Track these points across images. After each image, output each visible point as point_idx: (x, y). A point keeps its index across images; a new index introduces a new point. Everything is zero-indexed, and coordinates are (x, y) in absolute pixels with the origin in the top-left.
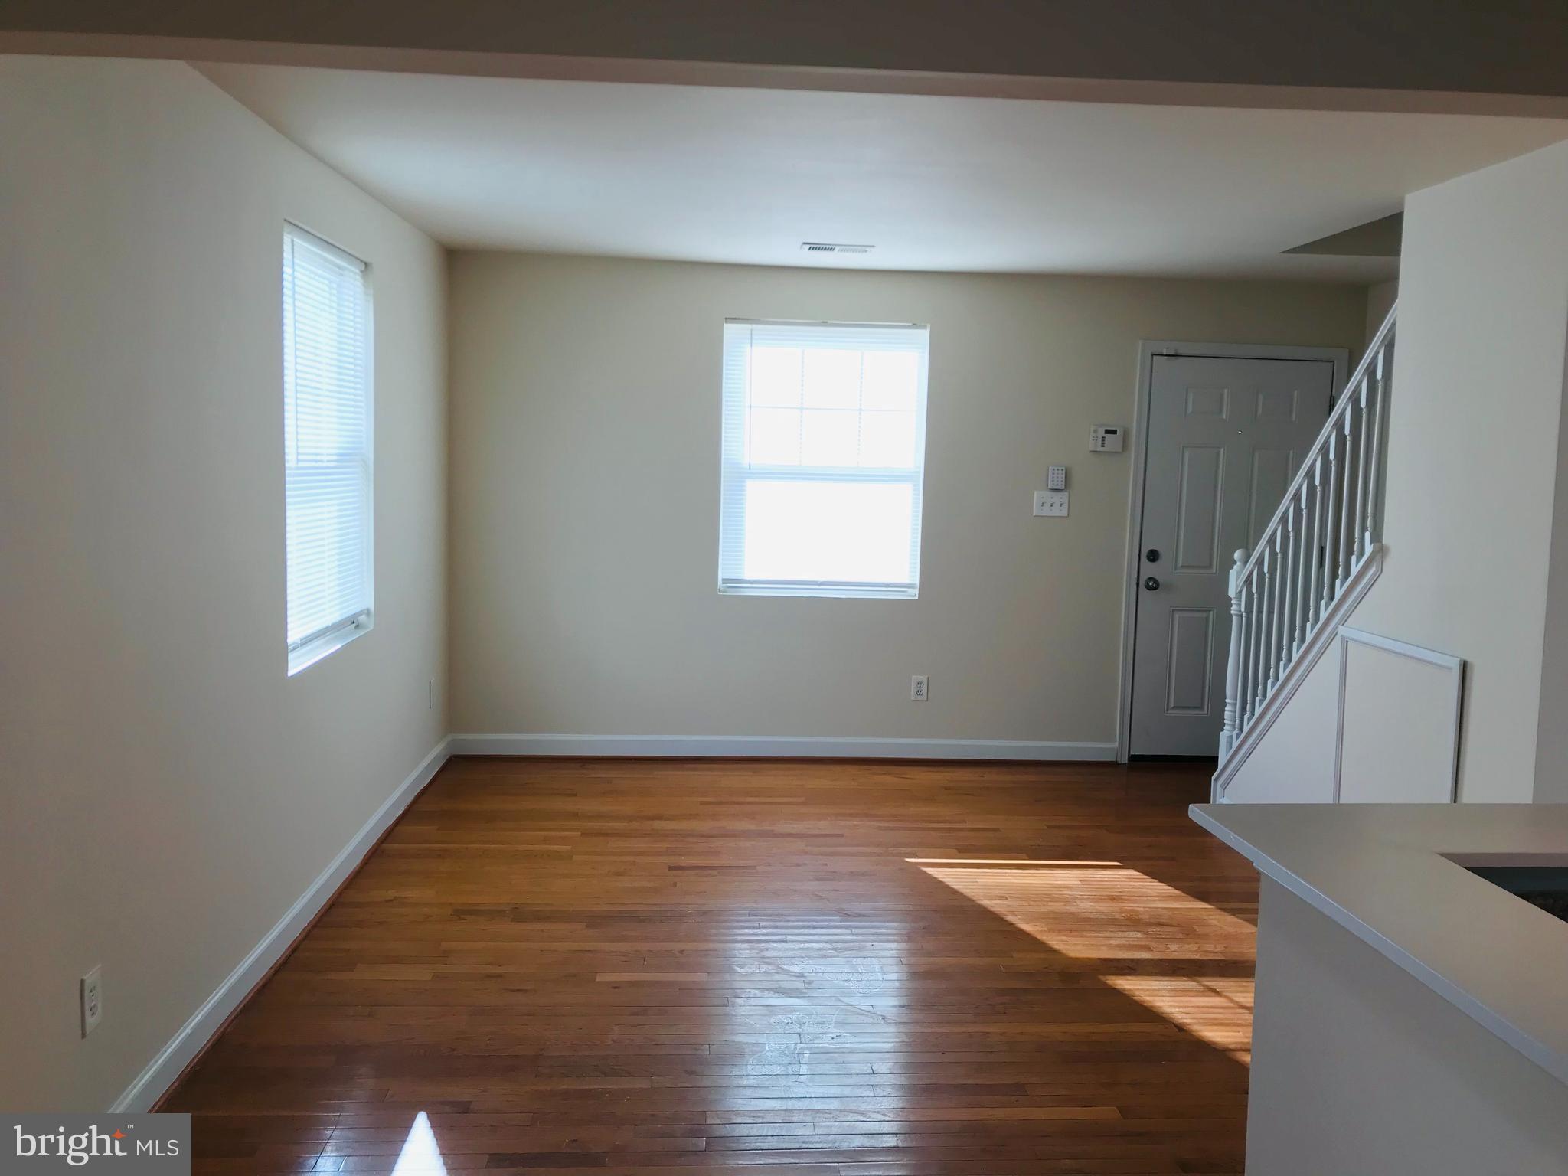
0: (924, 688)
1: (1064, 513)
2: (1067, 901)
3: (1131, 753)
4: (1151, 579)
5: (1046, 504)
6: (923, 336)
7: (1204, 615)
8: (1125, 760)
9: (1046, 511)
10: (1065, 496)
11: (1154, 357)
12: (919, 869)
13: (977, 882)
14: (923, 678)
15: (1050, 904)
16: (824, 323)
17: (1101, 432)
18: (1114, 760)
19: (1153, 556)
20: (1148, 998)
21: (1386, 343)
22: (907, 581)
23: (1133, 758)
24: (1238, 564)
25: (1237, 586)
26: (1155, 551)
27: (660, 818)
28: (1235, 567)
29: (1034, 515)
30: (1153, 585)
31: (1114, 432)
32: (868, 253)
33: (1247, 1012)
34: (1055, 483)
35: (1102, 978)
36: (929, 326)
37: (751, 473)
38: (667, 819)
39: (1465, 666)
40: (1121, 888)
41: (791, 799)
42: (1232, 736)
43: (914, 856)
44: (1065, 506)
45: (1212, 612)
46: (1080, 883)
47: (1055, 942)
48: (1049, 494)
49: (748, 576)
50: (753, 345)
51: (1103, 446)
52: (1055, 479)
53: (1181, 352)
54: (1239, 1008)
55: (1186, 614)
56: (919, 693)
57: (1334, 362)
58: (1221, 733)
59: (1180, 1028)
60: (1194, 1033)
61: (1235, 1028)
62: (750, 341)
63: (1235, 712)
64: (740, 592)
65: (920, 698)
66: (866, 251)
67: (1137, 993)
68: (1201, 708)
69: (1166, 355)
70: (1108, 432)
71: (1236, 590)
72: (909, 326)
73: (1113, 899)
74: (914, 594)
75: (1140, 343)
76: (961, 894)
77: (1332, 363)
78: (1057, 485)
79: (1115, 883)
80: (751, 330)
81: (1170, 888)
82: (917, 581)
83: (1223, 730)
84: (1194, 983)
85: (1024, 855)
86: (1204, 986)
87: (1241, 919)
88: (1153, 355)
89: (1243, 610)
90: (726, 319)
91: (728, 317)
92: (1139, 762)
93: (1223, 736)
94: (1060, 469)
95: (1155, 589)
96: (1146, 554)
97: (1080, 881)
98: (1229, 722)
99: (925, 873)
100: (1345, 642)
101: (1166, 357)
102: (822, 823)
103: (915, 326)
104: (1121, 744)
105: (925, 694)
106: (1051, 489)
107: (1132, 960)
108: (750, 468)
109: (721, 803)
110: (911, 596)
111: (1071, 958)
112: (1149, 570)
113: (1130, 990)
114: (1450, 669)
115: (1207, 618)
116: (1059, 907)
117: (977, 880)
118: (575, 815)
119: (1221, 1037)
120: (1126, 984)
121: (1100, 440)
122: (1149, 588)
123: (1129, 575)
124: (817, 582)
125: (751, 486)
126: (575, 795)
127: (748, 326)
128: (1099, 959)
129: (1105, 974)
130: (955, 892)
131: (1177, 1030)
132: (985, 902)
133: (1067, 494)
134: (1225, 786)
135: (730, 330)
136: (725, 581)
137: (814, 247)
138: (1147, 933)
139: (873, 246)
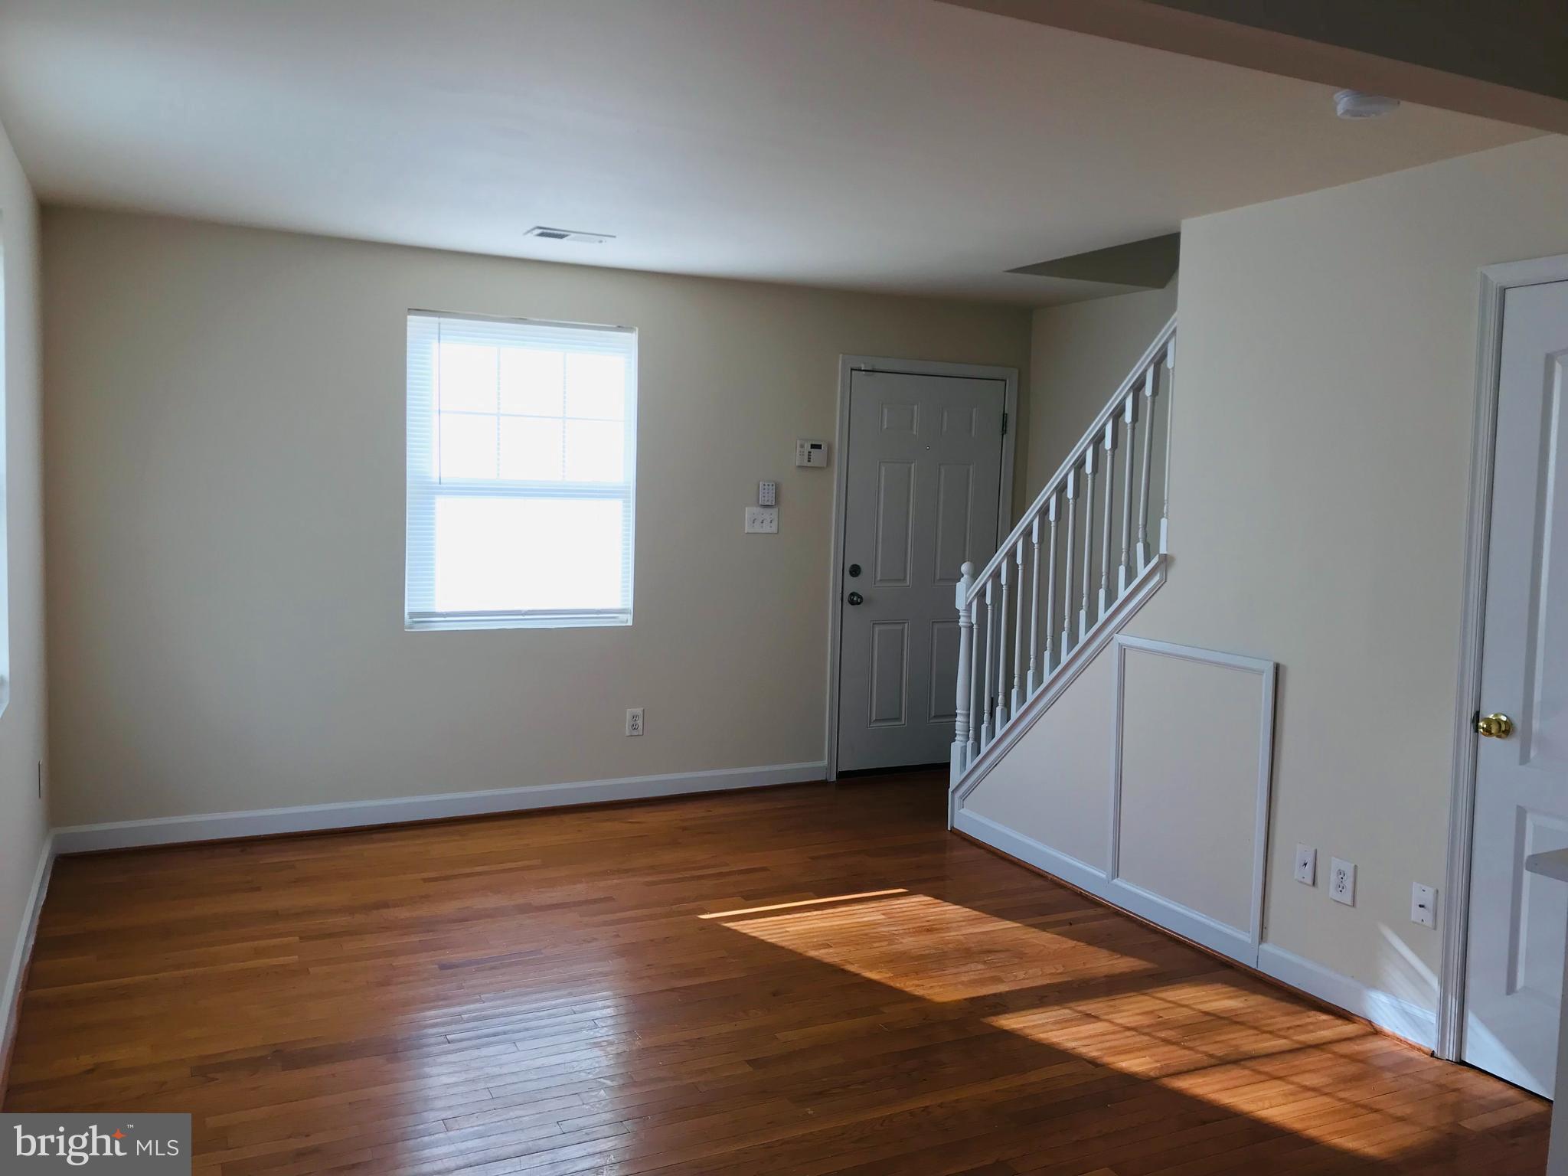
0: (640, 722)
1: (774, 529)
2: (890, 939)
3: (839, 770)
4: (853, 594)
5: (757, 521)
6: (631, 339)
7: (899, 627)
8: (834, 778)
9: (757, 529)
10: (774, 511)
11: (853, 372)
12: (719, 926)
13: (788, 932)
14: (639, 711)
15: (876, 945)
16: (522, 320)
17: (807, 447)
18: (824, 779)
19: (855, 571)
20: (1042, 1036)
21: (1155, 361)
22: (618, 606)
23: (841, 775)
24: (965, 576)
25: (967, 598)
26: (856, 565)
27: (386, 905)
28: (962, 579)
29: (746, 532)
30: (855, 600)
31: (819, 447)
32: (603, 243)
33: (1134, 1033)
34: (766, 499)
35: (982, 1019)
36: (637, 329)
37: (441, 488)
38: (395, 906)
39: (1277, 668)
40: (926, 917)
41: (527, 863)
42: (966, 746)
43: (705, 912)
44: (775, 523)
45: (906, 625)
46: (883, 917)
47: (911, 986)
48: (762, 510)
49: (438, 608)
50: (441, 341)
51: (809, 461)
52: (766, 495)
53: (877, 368)
54: (1125, 1031)
55: (883, 627)
56: (634, 727)
57: (1005, 381)
58: (952, 744)
59: (1094, 1063)
60: (1111, 1066)
61: (1139, 1054)
62: (437, 336)
63: (969, 722)
64: (434, 627)
65: (635, 733)
66: (601, 242)
67: (1028, 1031)
68: (899, 719)
69: (863, 370)
70: (813, 446)
71: (966, 602)
72: (612, 328)
73: (929, 930)
74: (628, 620)
75: (841, 355)
76: (782, 948)
77: (1004, 382)
78: (768, 501)
79: (917, 912)
80: (439, 324)
81: (968, 910)
82: (630, 605)
83: (955, 740)
84: (1067, 1011)
85: (811, 894)
86: (1080, 1012)
87: (1052, 933)
88: (852, 369)
89: (974, 620)
90: (409, 309)
91: (411, 308)
92: (847, 778)
93: (956, 748)
94: (771, 484)
95: (859, 603)
96: (848, 570)
97: (883, 914)
98: (961, 733)
99: (729, 929)
100: (1123, 650)
101: (864, 373)
102: (580, 887)
103: (620, 328)
104: (830, 763)
105: (641, 727)
106: (762, 505)
107: (995, 995)
108: (440, 483)
109: (446, 878)
110: (622, 622)
111: (938, 1003)
112: (852, 585)
113: (1020, 1029)
114: (1261, 673)
115: (903, 630)
116: (882, 947)
117: (788, 929)
118: (276, 915)
119: (1139, 1065)
120: (1011, 1022)
121: (806, 454)
122: (852, 603)
123: (835, 591)
124: (520, 611)
125: (441, 503)
126: (258, 889)
127: (433, 320)
128: (965, 999)
129: (984, 1016)
130: (773, 947)
131: (1093, 1067)
132: (812, 953)
133: (776, 510)
134: (964, 797)
135: (414, 322)
136: (412, 615)
137: (547, 234)
138: (985, 962)
139: (614, 237)
